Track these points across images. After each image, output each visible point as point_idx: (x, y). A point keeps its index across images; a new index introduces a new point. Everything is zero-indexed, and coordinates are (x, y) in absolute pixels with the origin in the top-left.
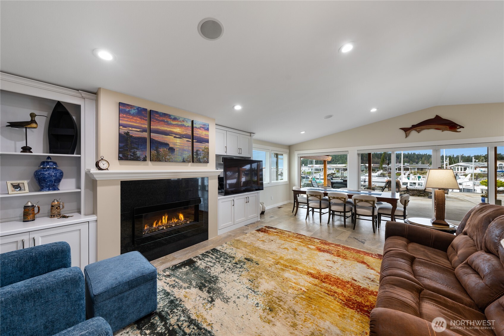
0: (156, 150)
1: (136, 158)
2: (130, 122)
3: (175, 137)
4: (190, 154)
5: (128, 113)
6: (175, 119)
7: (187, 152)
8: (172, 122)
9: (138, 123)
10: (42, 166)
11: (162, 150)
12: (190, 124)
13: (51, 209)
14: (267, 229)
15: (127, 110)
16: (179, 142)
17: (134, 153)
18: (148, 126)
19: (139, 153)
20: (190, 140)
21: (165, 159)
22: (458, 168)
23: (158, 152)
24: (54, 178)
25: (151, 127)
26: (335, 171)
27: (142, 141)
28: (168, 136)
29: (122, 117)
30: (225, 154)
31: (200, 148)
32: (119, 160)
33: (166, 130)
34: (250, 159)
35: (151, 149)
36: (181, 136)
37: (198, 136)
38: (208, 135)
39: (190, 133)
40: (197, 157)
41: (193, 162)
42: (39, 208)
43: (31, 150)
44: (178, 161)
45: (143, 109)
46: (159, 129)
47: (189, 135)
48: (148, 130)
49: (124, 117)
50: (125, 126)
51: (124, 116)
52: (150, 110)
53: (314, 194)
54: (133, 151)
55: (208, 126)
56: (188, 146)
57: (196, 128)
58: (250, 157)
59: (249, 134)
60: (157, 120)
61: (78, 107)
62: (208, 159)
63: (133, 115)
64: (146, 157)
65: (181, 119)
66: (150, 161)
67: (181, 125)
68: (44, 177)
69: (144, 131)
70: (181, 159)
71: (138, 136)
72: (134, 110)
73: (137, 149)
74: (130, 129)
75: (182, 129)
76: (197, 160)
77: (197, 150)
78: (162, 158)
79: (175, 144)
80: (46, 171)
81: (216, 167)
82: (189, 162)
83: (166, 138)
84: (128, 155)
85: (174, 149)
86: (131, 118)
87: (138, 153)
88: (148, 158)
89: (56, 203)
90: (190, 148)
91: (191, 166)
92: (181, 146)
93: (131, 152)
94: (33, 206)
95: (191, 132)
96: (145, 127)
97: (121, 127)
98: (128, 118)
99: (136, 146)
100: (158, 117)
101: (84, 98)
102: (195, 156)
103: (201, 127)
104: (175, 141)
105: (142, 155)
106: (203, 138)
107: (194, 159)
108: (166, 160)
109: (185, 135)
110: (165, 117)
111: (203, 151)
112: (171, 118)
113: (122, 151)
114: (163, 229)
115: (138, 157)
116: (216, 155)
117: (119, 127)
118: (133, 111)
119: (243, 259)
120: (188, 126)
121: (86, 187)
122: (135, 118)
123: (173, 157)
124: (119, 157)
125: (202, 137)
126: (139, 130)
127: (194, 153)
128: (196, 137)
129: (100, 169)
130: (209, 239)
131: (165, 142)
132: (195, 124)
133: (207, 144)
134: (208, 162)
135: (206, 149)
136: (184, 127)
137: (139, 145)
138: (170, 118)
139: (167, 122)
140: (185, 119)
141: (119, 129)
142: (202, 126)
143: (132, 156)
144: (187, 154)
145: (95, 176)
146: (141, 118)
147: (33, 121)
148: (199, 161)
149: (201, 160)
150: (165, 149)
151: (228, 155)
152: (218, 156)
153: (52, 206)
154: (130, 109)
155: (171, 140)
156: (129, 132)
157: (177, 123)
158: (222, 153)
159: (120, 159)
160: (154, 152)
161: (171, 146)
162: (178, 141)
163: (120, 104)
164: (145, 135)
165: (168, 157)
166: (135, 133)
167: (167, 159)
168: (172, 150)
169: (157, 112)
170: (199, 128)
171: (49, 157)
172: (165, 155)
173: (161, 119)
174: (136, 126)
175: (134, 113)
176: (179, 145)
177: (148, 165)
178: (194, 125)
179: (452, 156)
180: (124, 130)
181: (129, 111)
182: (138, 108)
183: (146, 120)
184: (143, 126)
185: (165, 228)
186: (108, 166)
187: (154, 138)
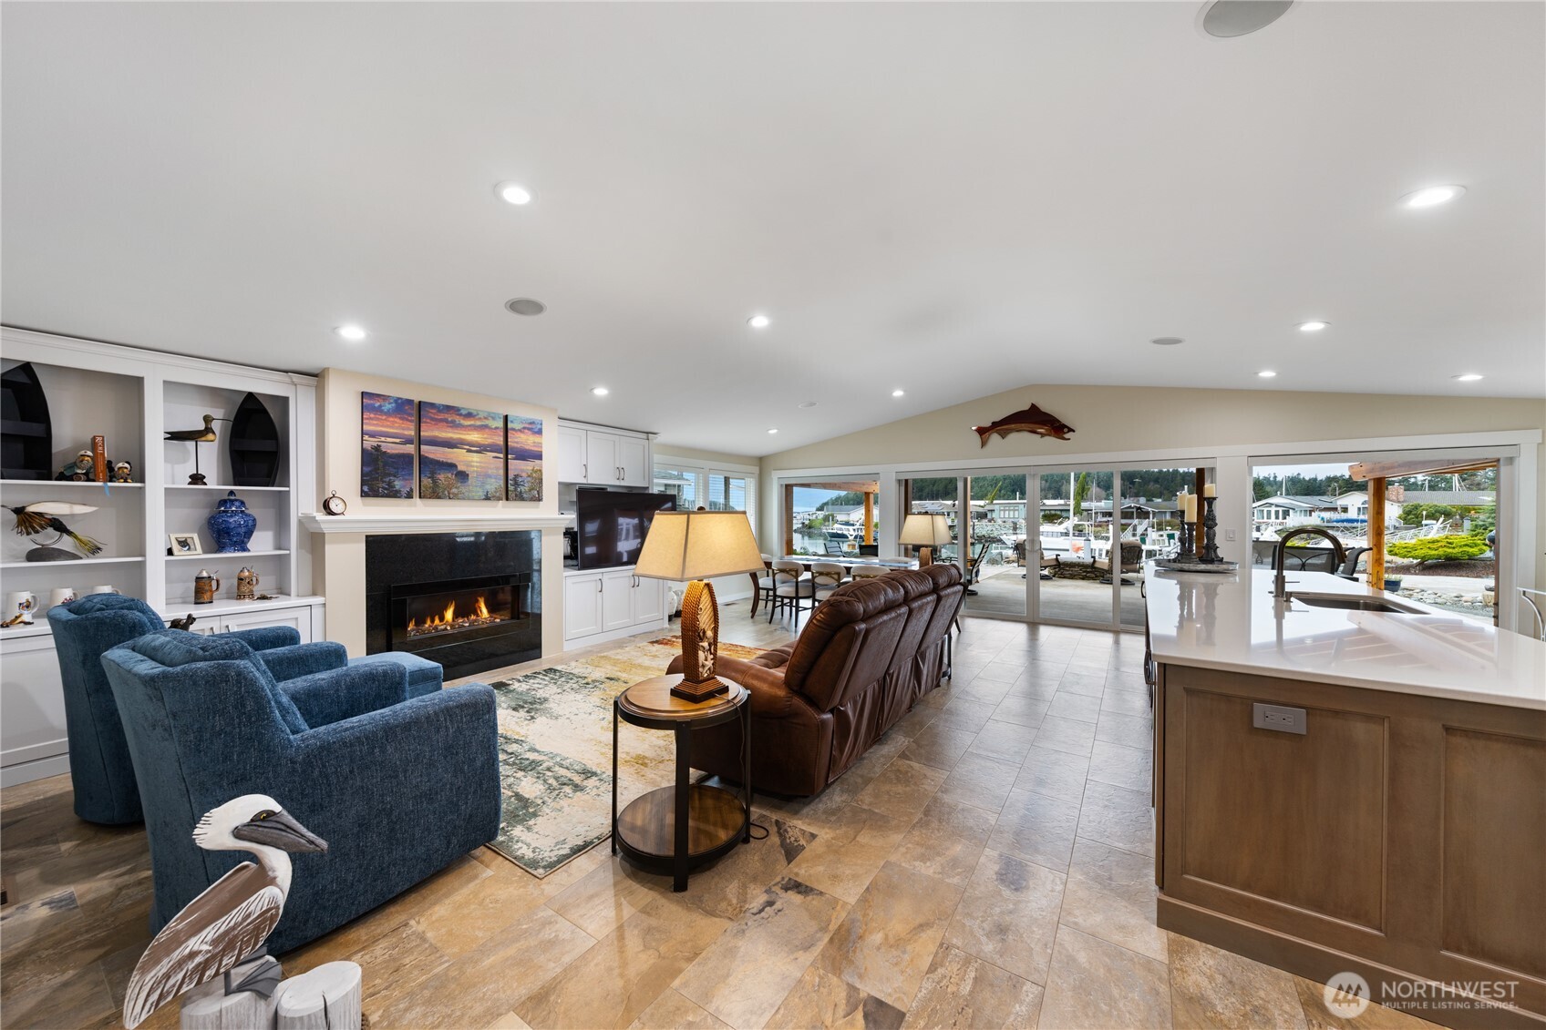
0: (432, 478)
1: (393, 494)
2: (382, 426)
3: (469, 451)
4: (502, 483)
5: (379, 410)
6: (469, 415)
7: (493, 480)
8: (462, 422)
9: (397, 428)
10: (223, 509)
11: (442, 477)
12: (500, 424)
13: (239, 585)
14: (674, 640)
15: (377, 404)
16: (478, 460)
17: (390, 484)
18: (416, 433)
19: (398, 484)
20: (501, 456)
21: (449, 493)
22: (1269, 512)
23: (435, 482)
24: (243, 530)
25: (422, 434)
26: (953, 521)
27: (405, 460)
28: (455, 450)
29: (367, 419)
30: (585, 482)
31: (523, 471)
32: (362, 496)
33: (451, 438)
34: (647, 492)
35: (422, 475)
36: (482, 449)
37: (519, 446)
38: (541, 443)
39: (500, 440)
40: (516, 490)
41: (507, 499)
42: (218, 581)
43: (205, 480)
44: (476, 498)
45: (407, 400)
46: (437, 437)
47: (498, 445)
48: (416, 441)
49: (371, 419)
50: (372, 435)
51: (372, 416)
52: (420, 402)
53: (788, 568)
54: (387, 480)
55: (541, 424)
56: (497, 468)
57: (513, 429)
58: (648, 488)
59: (644, 436)
60: (432, 419)
61: (284, 401)
62: (540, 492)
63: (388, 414)
64: (412, 490)
65: (481, 415)
66: (420, 497)
67: (483, 425)
68: (228, 528)
69: (409, 441)
70: (482, 494)
71: (396, 452)
72: (390, 403)
73: (395, 476)
74: (383, 439)
75: (483, 434)
76: (516, 495)
77: (516, 476)
78: (443, 492)
79: (469, 464)
80: (231, 516)
81: (560, 509)
82: (499, 499)
83: (449, 453)
84: (379, 488)
85: (468, 475)
86: (385, 420)
87: (396, 483)
88: (416, 493)
89: (247, 574)
90: (502, 472)
91: (503, 507)
92: (482, 467)
93: (383, 482)
94: (210, 577)
95: (502, 439)
96: (411, 435)
97: (366, 437)
98: (378, 419)
99: (392, 471)
100: (434, 414)
101: (296, 385)
102: (511, 488)
103: (524, 428)
104: (470, 459)
105: (404, 487)
106: (526, 451)
107: (510, 493)
108: (451, 496)
109: (489, 445)
110: (448, 413)
111: (529, 476)
112: (461, 415)
113: (368, 480)
114: (446, 629)
115: (396, 491)
116: (559, 483)
117: (362, 437)
118: (387, 407)
119: (603, 679)
120: (496, 428)
121: (300, 546)
122: (391, 419)
123: (464, 491)
124: (362, 491)
125: (527, 447)
126: (398, 440)
127: (510, 482)
128: (514, 448)
129: (331, 513)
130: (543, 657)
131: (449, 461)
132: (512, 422)
133: (537, 462)
134: (540, 499)
135: (536, 472)
136: (487, 430)
137: (398, 469)
138: (458, 415)
139: (453, 422)
140: (489, 413)
141: (362, 440)
142: (527, 426)
143: (386, 489)
144: (496, 484)
145: (323, 526)
146: (401, 418)
147: (208, 430)
148: (520, 497)
149: (525, 495)
150: (450, 475)
151: (589, 482)
152: (565, 487)
153: (241, 579)
154: (382, 403)
155: (460, 457)
156: (380, 446)
157: (472, 423)
158: (578, 478)
159: (364, 494)
160: (427, 481)
161: (460, 468)
162: (475, 458)
163: (363, 394)
164: (410, 449)
165: (454, 490)
166: (391, 447)
167: (453, 493)
168: (463, 476)
169: (432, 405)
170: (520, 430)
171: (232, 493)
172: (449, 487)
173: (441, 416)
174: (396, 433)
175: (388, 411)
176: (477, 467)
177: (415, 506)
178: (510, 425)
179: (1271, 479)
180: (370, 443)
181: (380, 406)
182: (397, 400)
183: (411, 421)
184: (406, 433)
185: (449, 628)
186: (344, 507)
187: (426, 455)
